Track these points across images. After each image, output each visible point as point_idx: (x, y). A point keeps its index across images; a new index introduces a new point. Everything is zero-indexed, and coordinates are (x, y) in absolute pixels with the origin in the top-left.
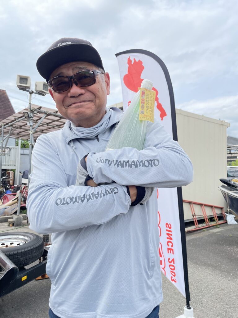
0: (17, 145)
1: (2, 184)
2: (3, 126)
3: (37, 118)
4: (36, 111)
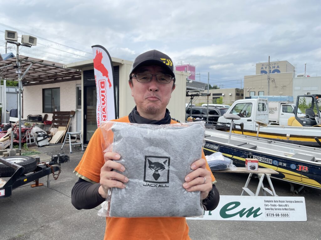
4: (24, 61)
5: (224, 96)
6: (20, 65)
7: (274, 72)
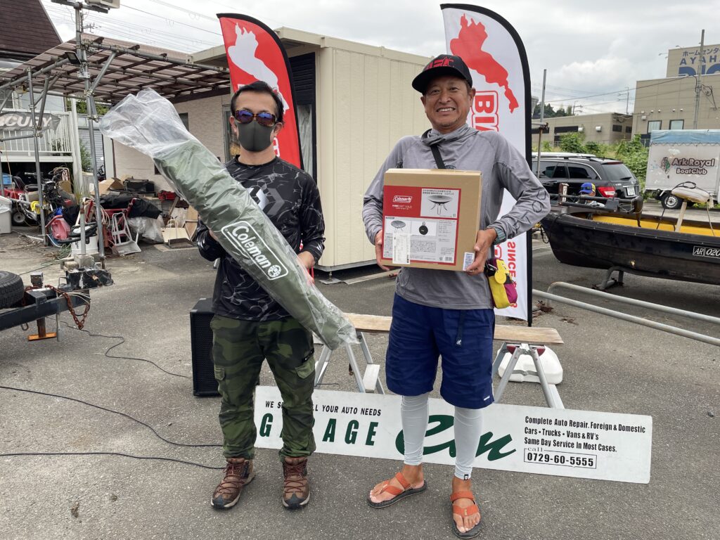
0: (69, 109)
1: (46, 196)
2: (29, 74)
3: (99, 58)
4: (94, 47)
5: (582, 132)
6: (85, 59)
7: (712, 70)
